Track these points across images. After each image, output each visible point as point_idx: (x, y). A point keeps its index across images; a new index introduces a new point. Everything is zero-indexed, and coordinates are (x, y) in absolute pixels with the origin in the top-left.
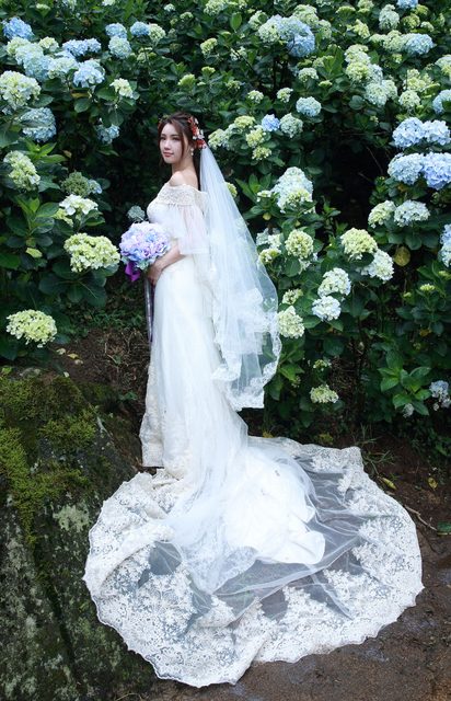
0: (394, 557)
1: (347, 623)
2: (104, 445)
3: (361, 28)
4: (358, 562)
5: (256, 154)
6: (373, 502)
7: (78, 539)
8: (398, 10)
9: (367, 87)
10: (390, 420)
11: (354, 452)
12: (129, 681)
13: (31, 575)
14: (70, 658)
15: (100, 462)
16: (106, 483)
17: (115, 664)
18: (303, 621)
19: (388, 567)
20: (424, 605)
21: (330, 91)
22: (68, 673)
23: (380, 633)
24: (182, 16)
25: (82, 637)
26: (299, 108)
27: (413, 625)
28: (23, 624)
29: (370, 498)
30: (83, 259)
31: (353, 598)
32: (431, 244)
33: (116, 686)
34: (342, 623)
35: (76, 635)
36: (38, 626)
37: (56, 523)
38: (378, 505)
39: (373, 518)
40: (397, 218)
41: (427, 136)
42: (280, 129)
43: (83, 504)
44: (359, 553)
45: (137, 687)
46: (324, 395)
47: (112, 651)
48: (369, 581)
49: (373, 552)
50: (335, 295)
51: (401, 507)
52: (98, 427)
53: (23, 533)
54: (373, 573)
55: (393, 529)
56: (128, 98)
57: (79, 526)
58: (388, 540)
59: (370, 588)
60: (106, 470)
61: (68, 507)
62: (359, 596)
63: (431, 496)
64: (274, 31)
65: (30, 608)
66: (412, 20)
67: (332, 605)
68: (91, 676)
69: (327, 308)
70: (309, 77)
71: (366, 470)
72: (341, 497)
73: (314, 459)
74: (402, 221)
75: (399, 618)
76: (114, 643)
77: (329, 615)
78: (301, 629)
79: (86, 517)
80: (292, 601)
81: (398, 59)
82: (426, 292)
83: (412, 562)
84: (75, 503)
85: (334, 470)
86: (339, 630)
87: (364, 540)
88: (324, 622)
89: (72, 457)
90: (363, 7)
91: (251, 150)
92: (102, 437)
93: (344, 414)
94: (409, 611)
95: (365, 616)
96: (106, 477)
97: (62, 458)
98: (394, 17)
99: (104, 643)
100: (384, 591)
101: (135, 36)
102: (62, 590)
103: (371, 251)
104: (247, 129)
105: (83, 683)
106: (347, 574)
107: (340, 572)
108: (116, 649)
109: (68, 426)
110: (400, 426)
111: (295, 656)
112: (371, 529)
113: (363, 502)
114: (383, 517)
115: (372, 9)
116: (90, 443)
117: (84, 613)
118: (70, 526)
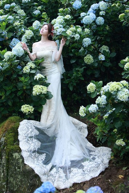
7: (16, 160)
13: (5, 165)
14: (7, 184)
17: (15, 190)
22: (5, 187)
25: (10, 181)
28: (1, 174)
36: (3, 175)
37: (12, 156)
43: (20, 153)
47: (15, 187)
53: (6, 156)
65: (3, 172)
68: (9, 189)
79: (19, 157)
84: (18, 153)
99: (15, 184)
102: (10, 170)
117: (12, 177)
118: (15, 157)
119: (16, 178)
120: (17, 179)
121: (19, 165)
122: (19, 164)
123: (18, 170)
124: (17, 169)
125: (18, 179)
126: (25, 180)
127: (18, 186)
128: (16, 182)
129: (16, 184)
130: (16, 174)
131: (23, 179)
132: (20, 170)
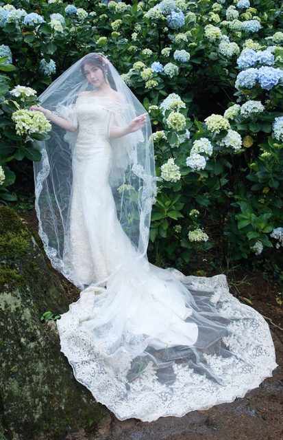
0: (254, 346)
1: (221, 389)
2: (36, 255)
3: (215, 17)
4: (228, 349)
5: (148, 85)
6: (236, 309)
7: (11, 317)
8: (237, 9)
9: (220, 45)
10: (246, 257)
11: (221, 278)
12: (48, 431)
15: (32, 266)
16: (36, 282)
17: (37, 416)
18: (187, 389)
19: (250, 352)
20: (278, 376)
21: (196, 49)
23: (247, 395)
24: (101, 17)
25: (11, 393)
26: (175, 57)
27: (272, 389)
29: (234, 307)
30: (24, 124)
31: (225, 374)
32: (267, 130)
33: (37, 434)
34: (217, 389)
35: (6, 391)
38: (241, 312)
39: (237, 320)
40: (242, 112)
41: (259, 59)
42: (163, 71)
43: (17, 292)
44: (228, 341)
45: (55, 435)
46: (198, 235)
47: (35, 406)
48: (237, 361)
49: (238, 342)
50: (202, 154)
51: (257, 312)
52: (31, 242)
54: (239, 356)
55: (252, 328)
56: (60, 33)
57: (13, 308)
58: (249, 335)
59: (238, 366)
60: (37, 273)
61: (5, 294)
62: (230, 372)
63: (278, 310)
64: (158, 12)
66: (247, 15)
67: (210, 378)
68: (17, 425)
69: (197, 161)
70: (182, 40)
71: (231, 292)
72: (213, 306)
73: (193, 283)
74: (246, 113)
75: (261, 385)
76: (37, 400)
77: (208, 383)
78: (185, 394)
79: (19, 302)
80: (180, 374)
81: (239, 34)
82: (266, 157)
83: (268, 349)
84: (11, 291)
85: (208, 290)
86: (215, 394)
87: (231, 333)
88: (203, 389)
89: (11, 262)
90: (215, 8)
91: (144, 82)
92: (35, 250)
93: (214, 261)
94: (267, 380)
95: (234, 384)
96: (37, 278)
97: (4, 262)
98: (236, 13)
99: (29, 399)
100: (249, 367)
101: (68, 14)
103: (225, 128)
104: (141, 69)
105: (9, 430)
106: (220, 358)
107: (215, 357)
108: (38, 405)
109: (9, 239)
110: (253, 264)
111: (182, 412)
112: (236, 327)
113: (229, 310)
114: (245, 319)
115: (221, 9)
116: (26, 253)
117: (14, 375)
118: (6, 307)
119: (29, 375)
120: (34, 377)
121: (28, 330)
122: (28, 326)
123: (32, 345)
124: (28, 343)
125: (38, 374)
126: (60, 369)
127: (41, 400)
128: (31, 389)
129: (35, 394)
130: (26, 362)
131: (53, 369)
132: (39, 343)
